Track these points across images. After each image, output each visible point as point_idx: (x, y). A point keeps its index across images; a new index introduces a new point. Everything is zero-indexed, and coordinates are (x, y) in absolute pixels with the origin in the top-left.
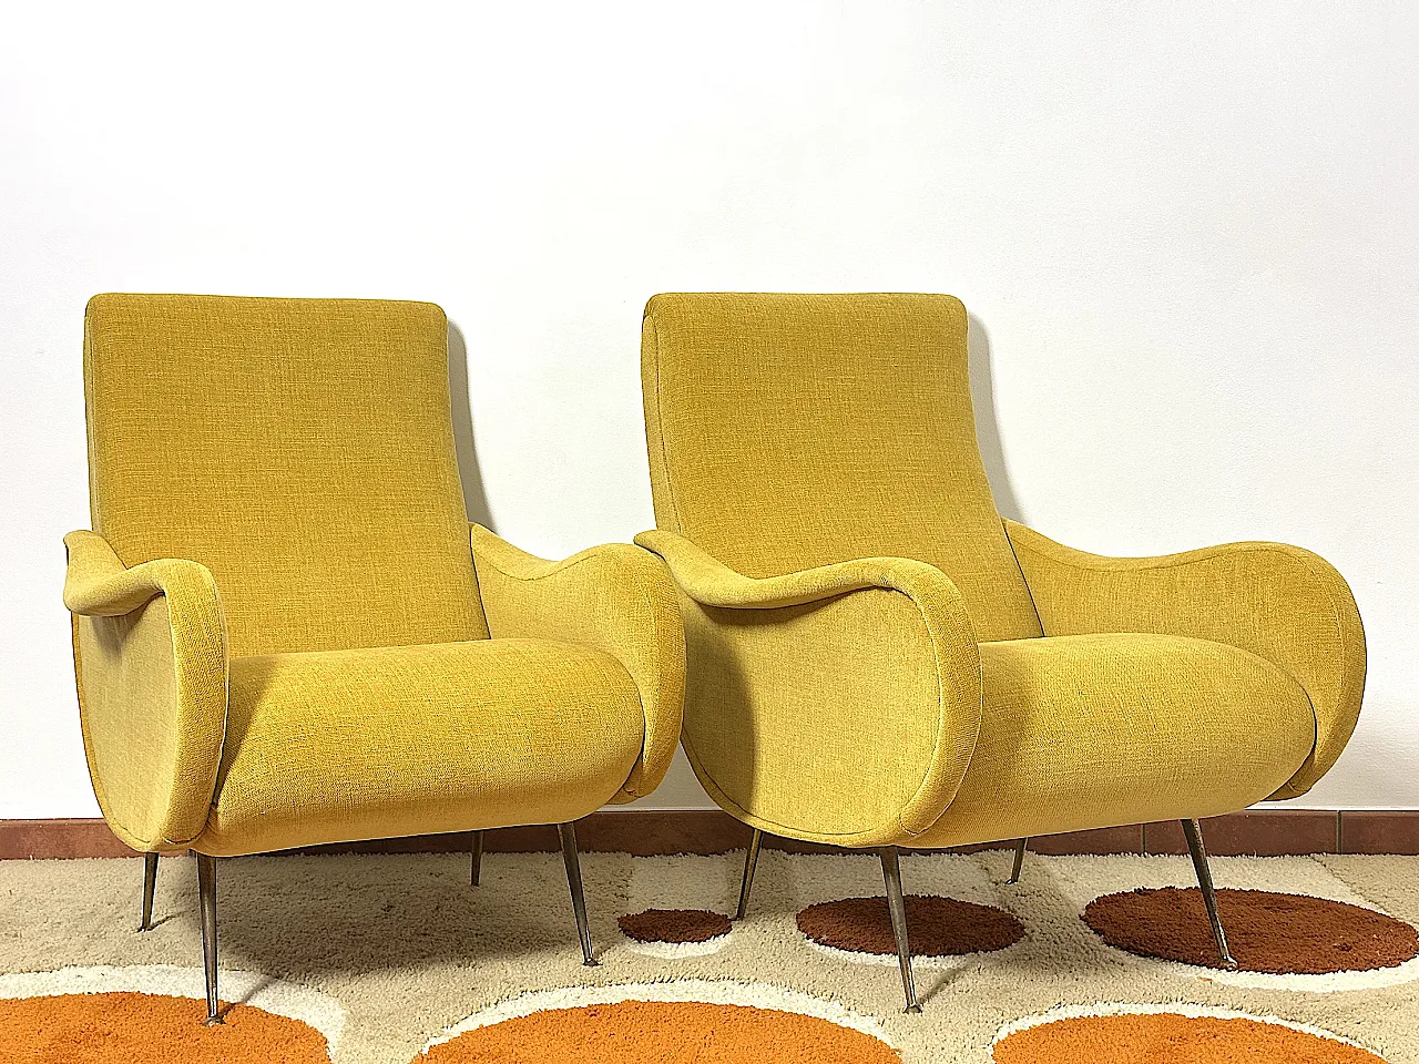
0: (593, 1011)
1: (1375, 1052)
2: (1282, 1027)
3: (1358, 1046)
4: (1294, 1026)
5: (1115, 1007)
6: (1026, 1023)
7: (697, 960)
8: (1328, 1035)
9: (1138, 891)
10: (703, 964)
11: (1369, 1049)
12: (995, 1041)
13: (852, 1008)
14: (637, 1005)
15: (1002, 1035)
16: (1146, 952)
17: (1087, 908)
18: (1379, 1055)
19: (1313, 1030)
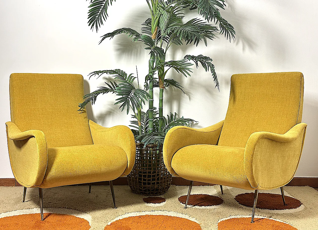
0: (140, 217)
1: (291, 225)
2: (273, 220)
3: (287, 224)
4: (275, 220)
5: (241, 216)
6: (224, 219)
7: (159, 207)
8: (282, 222)
9: (246, 193)
10: (161, 208)
11: (289, 224)
12: (218, 223)
13: (190, 216)
14: (148, 216)
15: (219, 221)
16: (247, 205)
17: (236, 197)
18: (292, 225)
19: (279, 221)
